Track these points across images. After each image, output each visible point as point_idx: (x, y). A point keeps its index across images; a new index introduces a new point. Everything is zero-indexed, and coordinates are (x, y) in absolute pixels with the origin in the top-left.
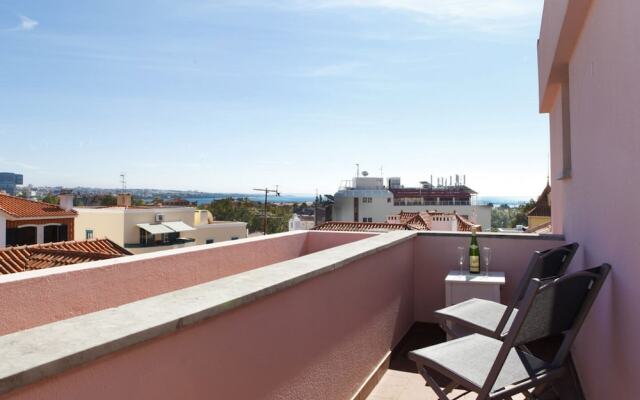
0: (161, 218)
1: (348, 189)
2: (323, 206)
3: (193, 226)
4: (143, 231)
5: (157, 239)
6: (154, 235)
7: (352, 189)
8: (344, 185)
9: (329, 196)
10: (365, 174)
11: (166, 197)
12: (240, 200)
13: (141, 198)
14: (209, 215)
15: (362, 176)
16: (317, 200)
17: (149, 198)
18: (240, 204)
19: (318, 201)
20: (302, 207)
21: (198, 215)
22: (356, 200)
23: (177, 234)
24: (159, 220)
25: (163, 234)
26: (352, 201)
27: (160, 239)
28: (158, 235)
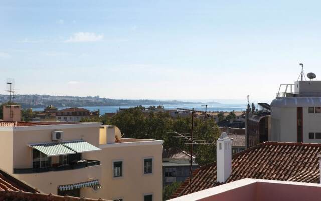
0: (58, 135)
1: (289, 95)
2: (257, 117)
3: (98, 146)
4: (36, 153)
5: (53, 162)
6: (50, 158)
7: (295, 96)
8: (283, 90)
9: (264, 105)
10: (312, 76)
11: (60, 105)
12: (152, 108)
13: (29, 106)
14: (117, 131)
15: (308, 80)
16: (248, 110)
17: (40, 106)
18: (152, 114)
19: (250, 109)
20: (229, 117)
21: (103, 132)
22: (300, 110)
23: (78, 156)
24: (56, 139)
25: (61, 157)
26: (295, 110)
27: (58, 162)
28: (55, 157)
